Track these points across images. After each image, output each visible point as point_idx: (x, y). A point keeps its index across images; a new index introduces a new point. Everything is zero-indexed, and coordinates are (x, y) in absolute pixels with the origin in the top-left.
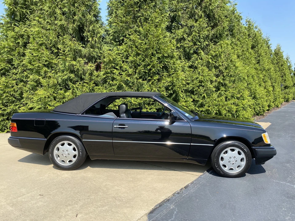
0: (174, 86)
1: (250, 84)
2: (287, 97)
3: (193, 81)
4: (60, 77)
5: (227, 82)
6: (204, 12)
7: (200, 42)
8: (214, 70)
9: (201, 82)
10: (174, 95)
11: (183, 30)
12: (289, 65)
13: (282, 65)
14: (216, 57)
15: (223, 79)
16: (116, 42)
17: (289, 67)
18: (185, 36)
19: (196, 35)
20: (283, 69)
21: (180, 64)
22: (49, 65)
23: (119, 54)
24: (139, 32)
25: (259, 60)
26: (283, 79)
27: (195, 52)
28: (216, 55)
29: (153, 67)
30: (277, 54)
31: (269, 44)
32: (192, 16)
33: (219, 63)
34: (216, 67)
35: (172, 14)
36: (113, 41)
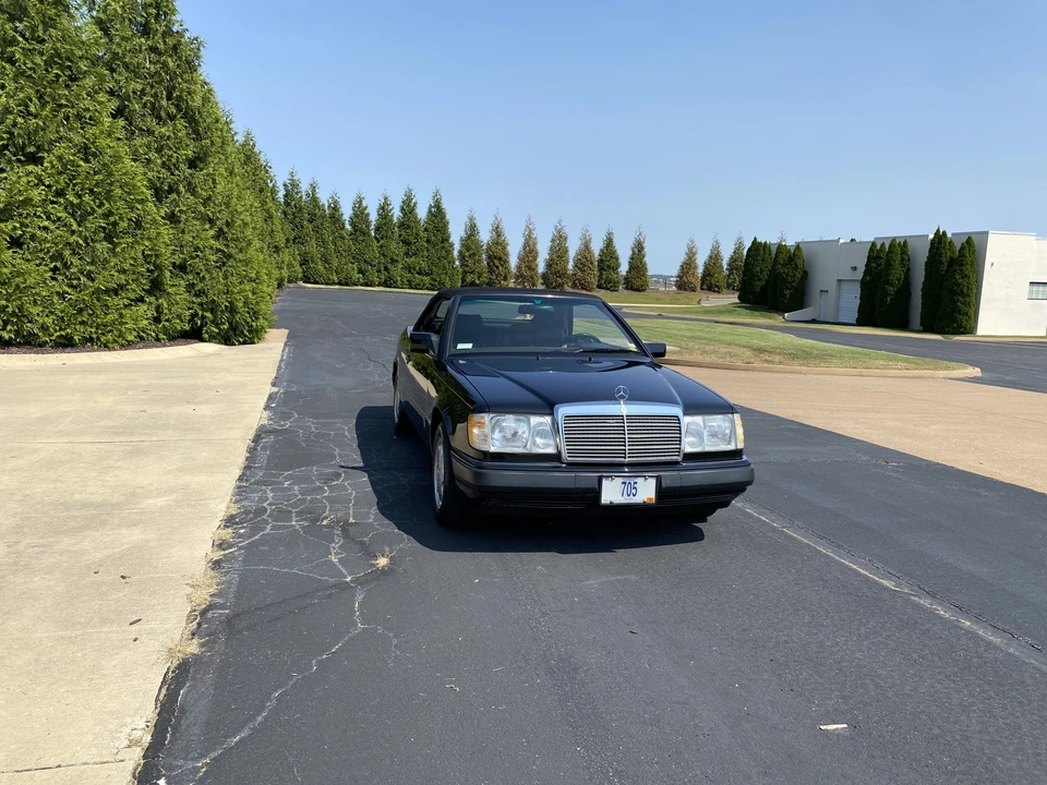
0: (157, 256)
5: (233, 252)
6: (177, 106)
7: (177, 169)
8: (208, 226)
9: (197, 249)
12: (271, 185)
14: (207, 201)
15: (227, 246)
17: (274, 191)
19: (171, 156)
24: (70, 140)
27: (172, 189)
28: (209, 198)
30: (249, 156)
32: (155, 111)
34: (211, 221)
36: (8, 153)
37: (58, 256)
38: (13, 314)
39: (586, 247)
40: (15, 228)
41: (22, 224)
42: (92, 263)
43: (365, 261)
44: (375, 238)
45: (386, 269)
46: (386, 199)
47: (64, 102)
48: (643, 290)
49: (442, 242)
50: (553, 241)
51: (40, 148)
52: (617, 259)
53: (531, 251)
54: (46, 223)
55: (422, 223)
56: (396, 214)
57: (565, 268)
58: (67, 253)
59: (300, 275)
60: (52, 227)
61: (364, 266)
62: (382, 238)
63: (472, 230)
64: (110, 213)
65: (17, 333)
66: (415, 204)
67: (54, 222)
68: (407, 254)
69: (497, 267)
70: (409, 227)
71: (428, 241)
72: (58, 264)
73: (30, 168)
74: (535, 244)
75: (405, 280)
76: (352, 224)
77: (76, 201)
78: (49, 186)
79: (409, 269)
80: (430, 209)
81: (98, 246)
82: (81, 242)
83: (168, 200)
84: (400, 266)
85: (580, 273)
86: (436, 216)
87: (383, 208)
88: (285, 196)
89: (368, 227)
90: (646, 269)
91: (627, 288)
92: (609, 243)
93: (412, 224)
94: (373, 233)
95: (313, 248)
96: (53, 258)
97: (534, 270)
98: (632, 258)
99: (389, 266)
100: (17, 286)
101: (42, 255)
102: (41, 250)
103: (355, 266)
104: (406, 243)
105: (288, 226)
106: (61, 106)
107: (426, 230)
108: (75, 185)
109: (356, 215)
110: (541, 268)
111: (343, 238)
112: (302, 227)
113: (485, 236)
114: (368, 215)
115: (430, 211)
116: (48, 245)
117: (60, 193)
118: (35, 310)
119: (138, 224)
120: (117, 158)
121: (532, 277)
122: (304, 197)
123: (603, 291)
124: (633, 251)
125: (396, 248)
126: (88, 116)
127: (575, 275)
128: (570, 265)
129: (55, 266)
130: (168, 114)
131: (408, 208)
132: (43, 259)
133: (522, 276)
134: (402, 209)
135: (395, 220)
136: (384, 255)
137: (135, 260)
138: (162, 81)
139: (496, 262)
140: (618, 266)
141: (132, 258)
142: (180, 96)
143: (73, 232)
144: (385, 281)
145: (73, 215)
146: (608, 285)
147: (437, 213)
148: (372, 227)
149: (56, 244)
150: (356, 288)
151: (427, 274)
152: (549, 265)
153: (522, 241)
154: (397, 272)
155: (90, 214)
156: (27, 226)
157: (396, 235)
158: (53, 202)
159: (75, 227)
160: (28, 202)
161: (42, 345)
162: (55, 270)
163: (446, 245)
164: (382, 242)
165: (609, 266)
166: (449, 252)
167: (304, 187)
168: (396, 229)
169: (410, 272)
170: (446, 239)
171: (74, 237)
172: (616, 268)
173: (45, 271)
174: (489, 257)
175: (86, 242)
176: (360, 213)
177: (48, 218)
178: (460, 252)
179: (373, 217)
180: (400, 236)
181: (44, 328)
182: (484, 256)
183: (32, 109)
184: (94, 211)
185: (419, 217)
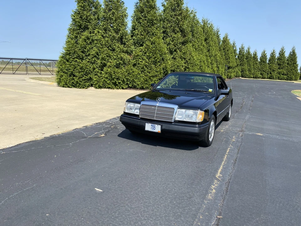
0: (166, 68)
1: (202, 66)
2: (229, 75)
3: (174, 66)
4: (114, 62)
6: (180, 29)
7: (177, 45)
8: (183, 60)
9: (178, 66)
10: (166, 72)
11: (169, 39)
12: (235, 49)
13: (228, 51)
14: (184, 53)
15: (188, 65)
16: (138, 44)
17: (235, 51)
18: (171, 42)
19: (175, 42)
20: (229, 54)
21: (169, 56)
22: (109, 56)
23: (141, 51)
24: (150, 40)
25: (209, 49)
26: (228, 61)
27: (175, 51)
28: (185, 53)
29: (158, 59)
31: (219, 34)
32: (174, 31)
33: (186, 56)
34: (185, 59)
35: (164, 30)
36: (137, 44)
37: (143, 68)
38: (132, 81)
40: (135, 62)
41: (136, 61)
42: (151, 70)
43: (263, 71)
44: (268, 63)
45: (271, 73)
46: (274, 50)
47: (150, 31)
49: (293, 64)
51: (143, 43)
55: (286, 58)
56: (277, 55)
58: (145, 67)
59: (240, 75)
61: (262, 72)
62: (270, 63)
64: (156, 57)
65: (132, 85)
66: (285, 52)
70: (281, 59)
71: (288, 64)
72: (143, 70)
73: (141, 47)
75: (277, 77)
76: (261, 59)
77: (148, 55)
78: (143, 52)
79: (279, 73)
84: (276, 72)
86: (292, 55)
87: (272, 54)
88: (239, 52)
89: (266, 60)
93: (283, 58)
94: (268, 62)
95: (246, 67)
96: (142, 68)
99: (272, 72)
101: (140, 68)
103: (260, 73)
104: (279, 64)
105: (238, 61)
106: (149, 32)
107: (288, 60)
109: (262, 56)
111: (257, 64)
112: (243, 61)
114: (266, 56)
115: (290, 54)
116: (141, 65)
117: (145, 53)
118: (136, 80)
119: (163, 59)
120: (159, 44)
122: (245, 52)
125: (275, 66)
126: (155, 34)
130: (177, 31)
131: (282, 53)
134: (280, 54)
135: (276, 57)
136: (270, 69)
137: (160, 69)
138: (176, 22)
142: (181, 26)
144: (270, 77)
145: (147, 58)
148: (268, 60)
149: (143, 65)
150: (259, 79)
151: (286, 75)
154: (275, 74)
155: (151, 58)
156: (138, 61)
157: (276, 62)
158: (144, 55)
160: (138, 55)
161: (138, 88)
162: (142, 71)
163: (295, 65)
164: (270, 64)
166: (296, 67)
167: (246, 49)
168: (276, 60)
169: (279, 74)
170: (295, 63)
173: (140, 72)
176: (264, 56)
177: (143, 59)
180: (278, 62)
181: (138, 85)
183: (143, 34)
184: (152, 57)
185: (285, 56)
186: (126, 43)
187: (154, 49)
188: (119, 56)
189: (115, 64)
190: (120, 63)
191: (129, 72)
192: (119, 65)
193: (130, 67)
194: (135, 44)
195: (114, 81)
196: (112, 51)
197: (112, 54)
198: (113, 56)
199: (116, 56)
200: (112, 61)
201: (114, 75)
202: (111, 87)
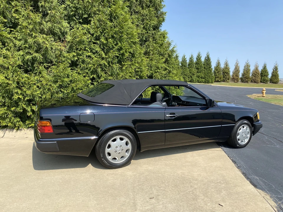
16: (78, 19)
36: (74, 18)
37: (94, 72)
39: (257, 69)
40: (74, 56)
41: (78, 55)
42: (112, 75)
43: (185, 75)
45: (191, 77)
46: (192, 56)
48: (277, 83)
49: (209, 68)
50: (245, 67)
51: (89, 15)
52: (268, 73)
53: (237, 70)
54: (90, 54)
55: (203, 62)
56: (195, 60)
57: (249, 76)
58: (99, 70)
60: (93, 56)
62: (190, 68)
63: (218, 64)
64: (121, 49)
66: (201, 57)
67: (94, 53)
68: (197, 72)
69: (226, 76)
70: (199, 64)
71: (204, 68)
72: (95, 76)
73: (85, 26)
74: (239, 68)
75: (197, 80)
76: (182, 63)
77: (105, 42)
78: (93, 35)
79: (198, 77)
80: (205, 58)
81: (114, 66)
82: (106, 64)
83: (145, 45)
84: (195, 76)
85: (254, 77)
87: (191, 58)
89: (186, 64)
90: (278, 76)
91: (270, 82)
92: (265, 67)
94: (187, 66)
96: (92, 73)
97: (238, 76)
98: (273, 72)
100: (73, 88)
101: (87, 71)
102: (87, 68)
104: (197, 69)
107: (204, 65)
108: (105, 33)
109: (183, 61)
110: (240, 76)
113: (222, 66)
114: (186, 61)
115: (205, 59)
116: (90, 66)
117: (98, 38)
119: (133, 55)
121: (237, 79)
123: (262, 83)
124: (273, 70)
125: (194, 70)
127: (252, 78)
128: (251, 75)
129: (93, 77)
131: (199, 58)
132: (87, 73)
133: (234, 78)
134: (197, 59)
135: (194, 62)
136: (191, 73)
139: (226, 74)
140: (268, 75)
141: (130, 73)
143: (103, 59)
144: (191, 81)
145: (103, 50)
146: (264, 81)
147: (208, 59)
149: (94, 65)
151: (204, 78)
152: (243, 75)
153: (234, 67)
154: (194, 78)
155: (111, 49)
156: (81, 55)
157: (195, 66)
158: (94, 43)
159: (104, 56)
160: (81, 42)
163: (210, 69)
164: (190, 69)
165: (265, 75)
166: (211, 71)
168: (195, 65)
169: (198, 78)
170: (210, 67)
171: (103, 61)
172: (267, 76)
173: (88, 80)
174: (223, 73)
175: (109, 64)
177: (91, 51)
178: (214, 71)
179: (188, 61)
180: (196, 67)
182: (222, 72)
184: (113, 47)
185: (202, 61)
186: (49, 12)
187: (117, 29)
188: (30, 40)
189: (19, 62)
190: (34, 60)
191: (63, 81)
192: (33, 64)
193: (63, 69)
194: (69, 18)
195: (19, 110)
196: (10, 27)
197: (9, 36)
198: (11, 40)
199: (22, 42)
200: (9, 53)
201: (19, 92)
202: (9, 124)
